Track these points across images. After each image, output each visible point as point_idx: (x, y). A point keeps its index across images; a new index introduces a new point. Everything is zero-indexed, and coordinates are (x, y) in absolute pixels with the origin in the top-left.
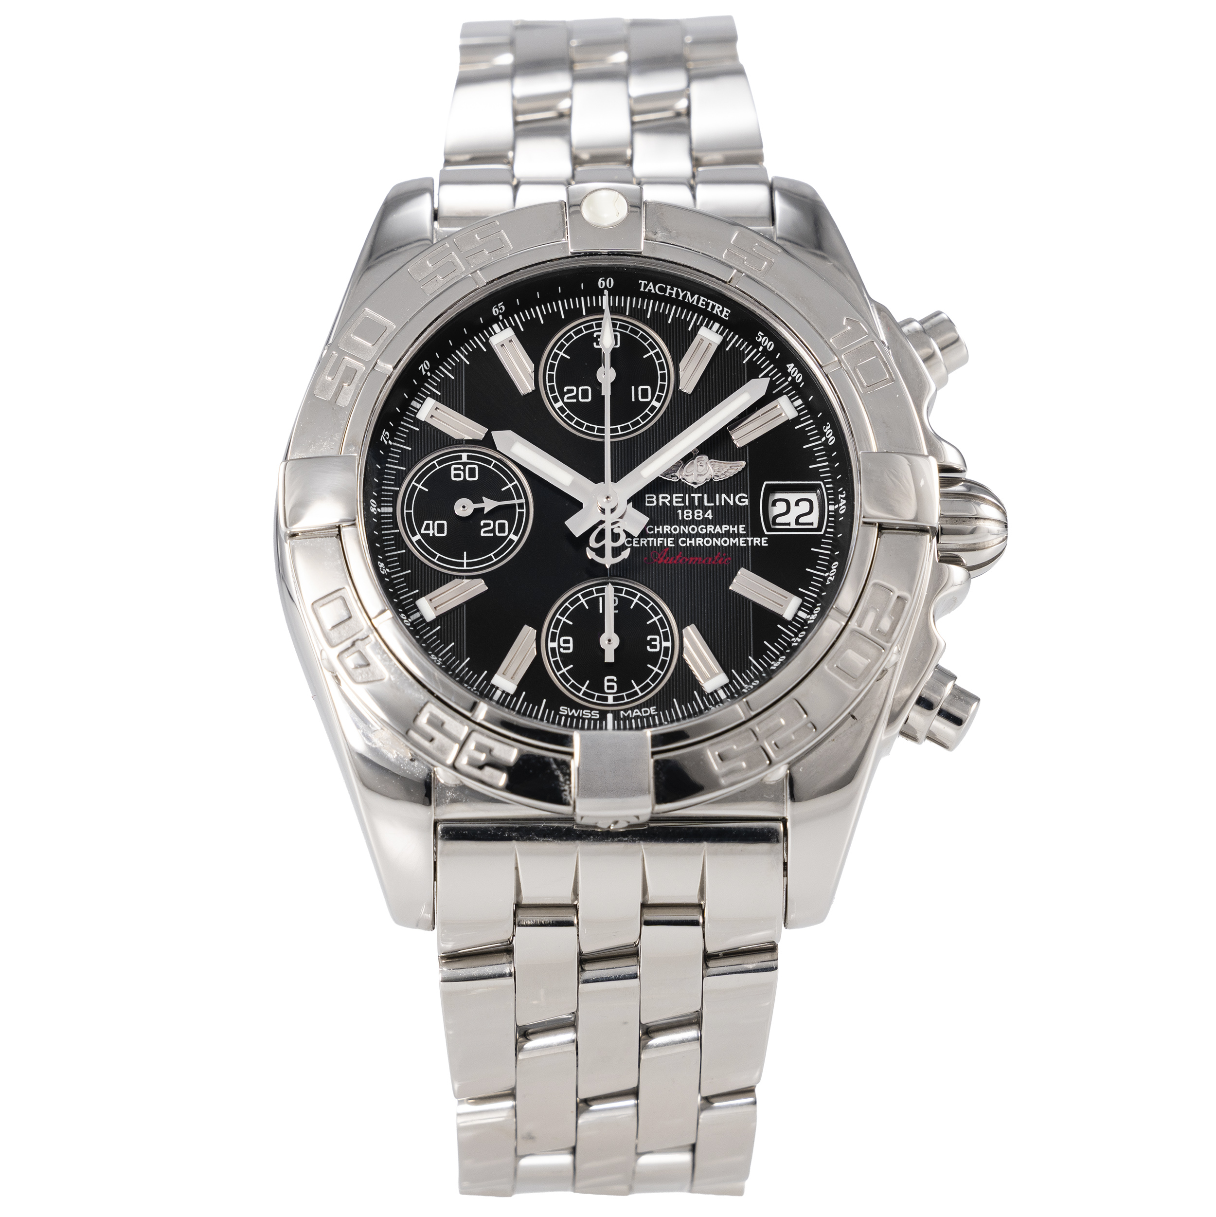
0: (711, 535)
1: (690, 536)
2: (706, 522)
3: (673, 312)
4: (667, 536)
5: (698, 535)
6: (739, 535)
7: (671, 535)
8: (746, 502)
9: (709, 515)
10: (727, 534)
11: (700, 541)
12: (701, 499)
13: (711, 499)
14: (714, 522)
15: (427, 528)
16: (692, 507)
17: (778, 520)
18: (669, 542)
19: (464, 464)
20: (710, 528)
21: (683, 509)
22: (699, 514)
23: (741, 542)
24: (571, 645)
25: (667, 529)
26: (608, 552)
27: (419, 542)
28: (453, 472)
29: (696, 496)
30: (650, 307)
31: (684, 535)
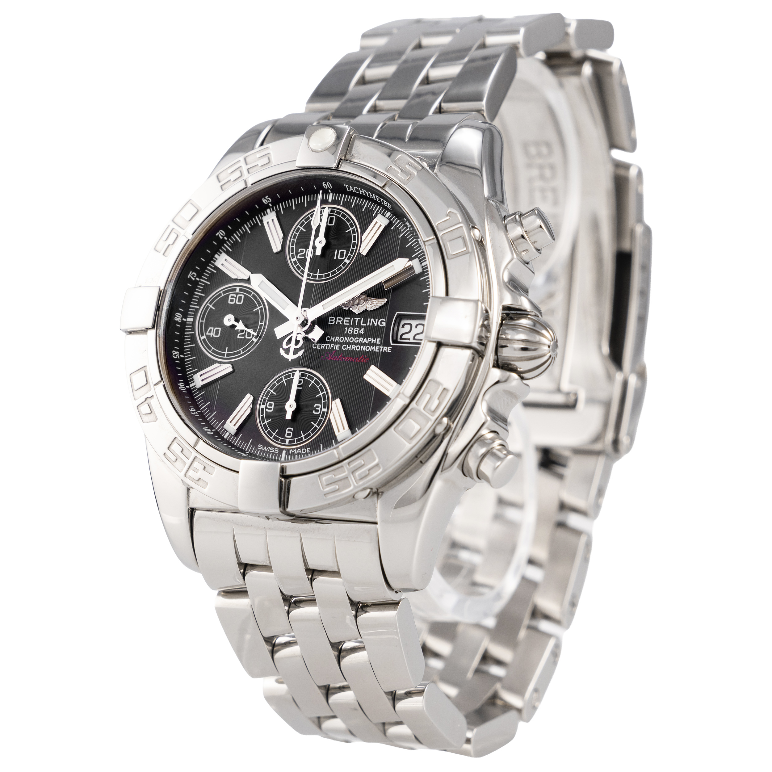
0: (361, 344)
1: (349, 344)
2: (359, 335)
3: (366, 204)
4: (336, 343)
5: (354, 343)
6: (376, 345)
7: (339, 343)
8: (384, 324)
9: (362, 331)
10: (370, 344)
11: (354, 347)
12: (359, 321)
13: (365, 322)
14: (364, 336)
15: (210, 332)
16: (354, 326)
17: (404, 337)
18: (337, 347)
19: (237, 294)
20: (361, 339)
21: (348, 327)
22: (356, 331)
23: (376, 349)
24: (272, 407)
25: (337, 339)
26: (292, 351)
27: (204, 340)
28: (230, 298)
29: (357, 319)
30: (355, 201)
31: (346, 343)
